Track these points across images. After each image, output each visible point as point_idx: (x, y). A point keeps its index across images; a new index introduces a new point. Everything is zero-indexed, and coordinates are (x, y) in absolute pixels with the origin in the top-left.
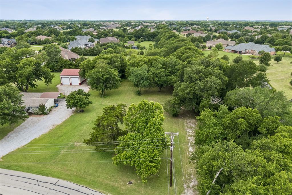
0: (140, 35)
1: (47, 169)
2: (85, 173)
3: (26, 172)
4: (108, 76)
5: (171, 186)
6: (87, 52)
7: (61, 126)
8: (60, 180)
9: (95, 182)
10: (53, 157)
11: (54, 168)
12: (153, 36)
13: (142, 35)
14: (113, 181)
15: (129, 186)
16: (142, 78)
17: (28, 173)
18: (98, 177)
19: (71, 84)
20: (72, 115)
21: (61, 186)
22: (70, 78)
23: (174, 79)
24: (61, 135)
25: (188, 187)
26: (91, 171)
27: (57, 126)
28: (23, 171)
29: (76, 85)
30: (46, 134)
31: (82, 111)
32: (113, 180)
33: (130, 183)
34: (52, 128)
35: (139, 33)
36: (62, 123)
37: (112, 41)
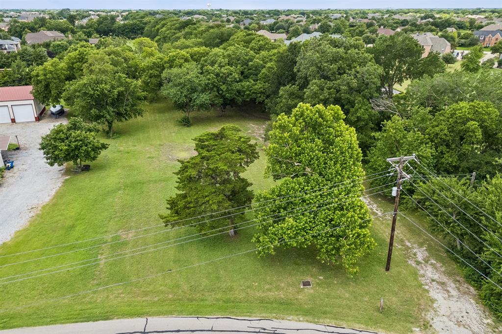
0: (107, 28)
1: (90, 303)
2: (193, 289)
3: (39, 325)
4: (122, 89)
5: (387, 269)
6: (10, 60)
7: (54, 205)
8: (150, 319)
9: (233, 302)
10: (86, 274)
11: (108, 297)
12: (134, 31)
13: (112, 29)
14: (270, 290)
15: (309, 290)
16: (193, 90)
17: (47, 324)
18: (231, 289)
19: (13, 121)
20: (66, 180)
21: (163, 332)
22: (10, 106)
23: (256, 87)
24: (69, 223)
25: (418, 263)
26: (205, 282)
27: (44, 207)
28: (28, 326)
29: (28, 122)
30: (26, 230)
31: (87, 168)
32: (267, 287)
33: (306, 284)
34: (32, 214)
35: (106, 25)
36: (52, 200)
37: (56, 38)
